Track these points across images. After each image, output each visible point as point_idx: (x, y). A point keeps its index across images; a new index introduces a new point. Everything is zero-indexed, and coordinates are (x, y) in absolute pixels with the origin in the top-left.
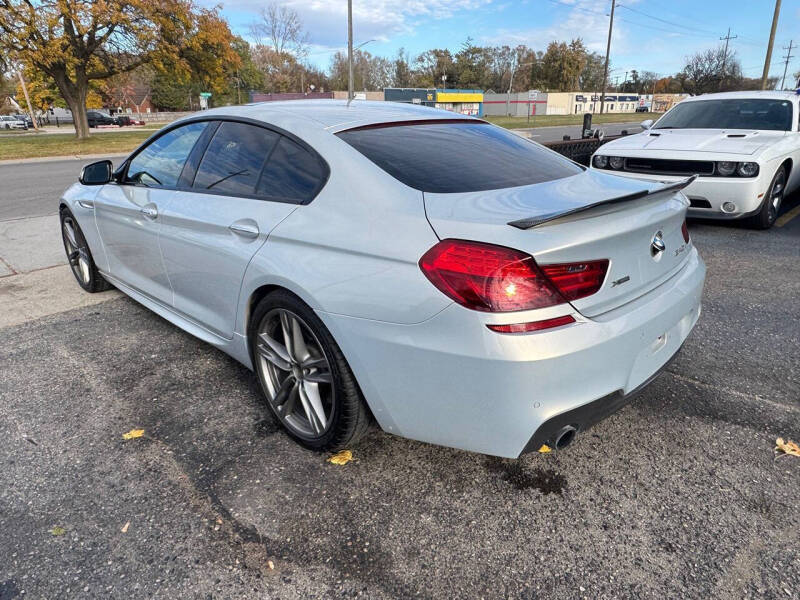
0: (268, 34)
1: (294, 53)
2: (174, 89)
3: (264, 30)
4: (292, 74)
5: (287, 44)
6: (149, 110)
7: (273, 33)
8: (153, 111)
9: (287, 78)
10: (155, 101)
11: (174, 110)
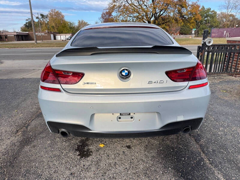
0: (225, 8)
1: (235, 14)
2: (187, 28)
3: (224, 7)
4: (232, 21)
5: (232, 11)
6: (178, 34)
7: (227, 8)
8: (180, 35)
9: (229, 23)
10: (181, 32)
11: (186, 34)
